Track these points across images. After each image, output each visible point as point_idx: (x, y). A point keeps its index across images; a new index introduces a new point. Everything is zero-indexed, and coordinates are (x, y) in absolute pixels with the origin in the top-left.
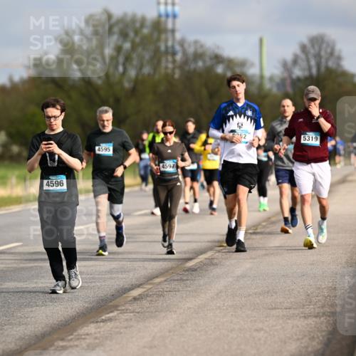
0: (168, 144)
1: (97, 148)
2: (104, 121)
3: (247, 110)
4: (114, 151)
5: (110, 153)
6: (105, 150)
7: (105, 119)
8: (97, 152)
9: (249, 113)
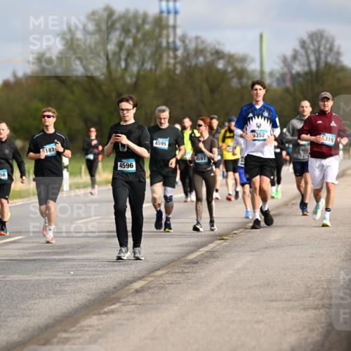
0: (202, 139)
1: (155, 142)
2: (161, 119)
3: (264, 111)
4: (169, 145)
5: (166, 147)
6: (162, 144)
7: (162, 117)
8: (155, 145)
9: (266, 114)
